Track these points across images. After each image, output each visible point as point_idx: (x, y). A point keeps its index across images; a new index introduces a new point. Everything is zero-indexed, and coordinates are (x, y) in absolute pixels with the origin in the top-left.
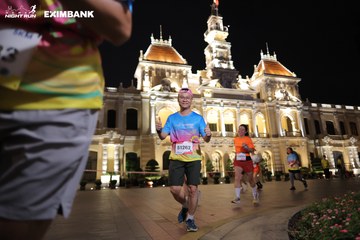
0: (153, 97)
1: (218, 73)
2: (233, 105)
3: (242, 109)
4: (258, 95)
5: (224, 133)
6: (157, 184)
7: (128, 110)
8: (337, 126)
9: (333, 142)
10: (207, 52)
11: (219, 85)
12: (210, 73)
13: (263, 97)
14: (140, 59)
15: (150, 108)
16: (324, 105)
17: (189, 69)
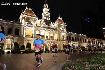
0: (25, 26)
1: (46, 21)
2: (49, 30)
3: (51, 32)
4: (56, 28)
5: (46, 38)
6: (24, 52)
7: (16, 29)
8: (74, 38)
9: (73, 42)
10: (43, 14)
11: (45, 24)
12: (43, 21)
13: (57, 29)
14: (22, 13)
15: (24, 29)
16: (72, 33)
17: (37, 18)
